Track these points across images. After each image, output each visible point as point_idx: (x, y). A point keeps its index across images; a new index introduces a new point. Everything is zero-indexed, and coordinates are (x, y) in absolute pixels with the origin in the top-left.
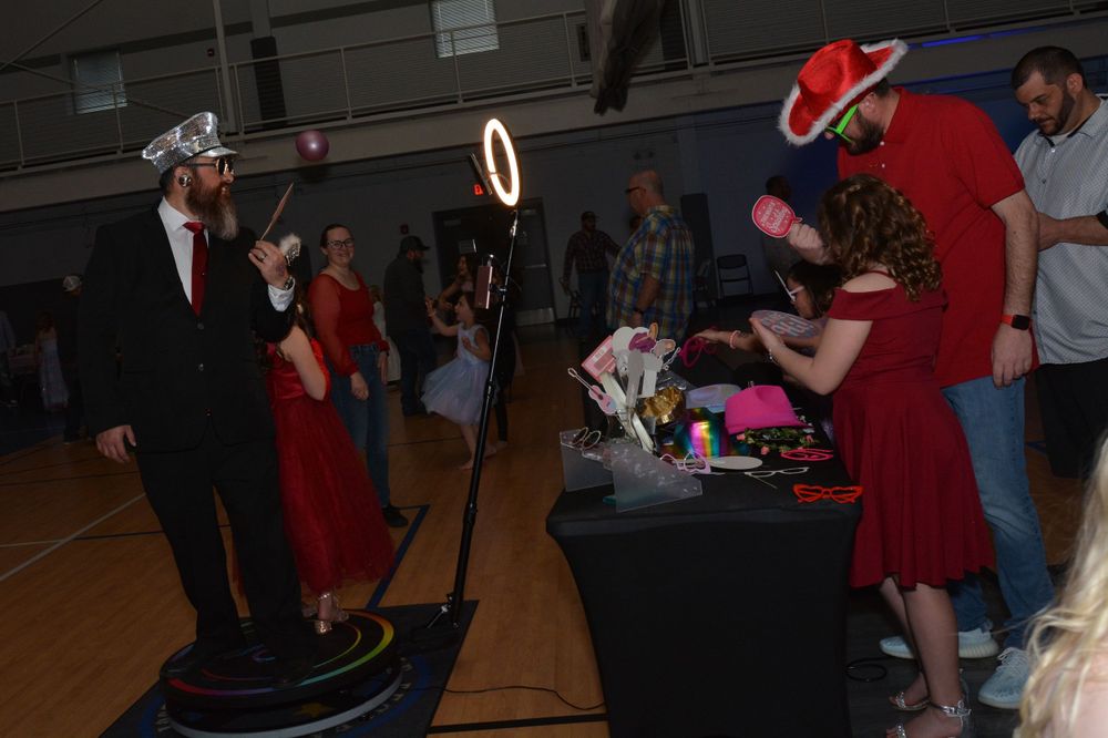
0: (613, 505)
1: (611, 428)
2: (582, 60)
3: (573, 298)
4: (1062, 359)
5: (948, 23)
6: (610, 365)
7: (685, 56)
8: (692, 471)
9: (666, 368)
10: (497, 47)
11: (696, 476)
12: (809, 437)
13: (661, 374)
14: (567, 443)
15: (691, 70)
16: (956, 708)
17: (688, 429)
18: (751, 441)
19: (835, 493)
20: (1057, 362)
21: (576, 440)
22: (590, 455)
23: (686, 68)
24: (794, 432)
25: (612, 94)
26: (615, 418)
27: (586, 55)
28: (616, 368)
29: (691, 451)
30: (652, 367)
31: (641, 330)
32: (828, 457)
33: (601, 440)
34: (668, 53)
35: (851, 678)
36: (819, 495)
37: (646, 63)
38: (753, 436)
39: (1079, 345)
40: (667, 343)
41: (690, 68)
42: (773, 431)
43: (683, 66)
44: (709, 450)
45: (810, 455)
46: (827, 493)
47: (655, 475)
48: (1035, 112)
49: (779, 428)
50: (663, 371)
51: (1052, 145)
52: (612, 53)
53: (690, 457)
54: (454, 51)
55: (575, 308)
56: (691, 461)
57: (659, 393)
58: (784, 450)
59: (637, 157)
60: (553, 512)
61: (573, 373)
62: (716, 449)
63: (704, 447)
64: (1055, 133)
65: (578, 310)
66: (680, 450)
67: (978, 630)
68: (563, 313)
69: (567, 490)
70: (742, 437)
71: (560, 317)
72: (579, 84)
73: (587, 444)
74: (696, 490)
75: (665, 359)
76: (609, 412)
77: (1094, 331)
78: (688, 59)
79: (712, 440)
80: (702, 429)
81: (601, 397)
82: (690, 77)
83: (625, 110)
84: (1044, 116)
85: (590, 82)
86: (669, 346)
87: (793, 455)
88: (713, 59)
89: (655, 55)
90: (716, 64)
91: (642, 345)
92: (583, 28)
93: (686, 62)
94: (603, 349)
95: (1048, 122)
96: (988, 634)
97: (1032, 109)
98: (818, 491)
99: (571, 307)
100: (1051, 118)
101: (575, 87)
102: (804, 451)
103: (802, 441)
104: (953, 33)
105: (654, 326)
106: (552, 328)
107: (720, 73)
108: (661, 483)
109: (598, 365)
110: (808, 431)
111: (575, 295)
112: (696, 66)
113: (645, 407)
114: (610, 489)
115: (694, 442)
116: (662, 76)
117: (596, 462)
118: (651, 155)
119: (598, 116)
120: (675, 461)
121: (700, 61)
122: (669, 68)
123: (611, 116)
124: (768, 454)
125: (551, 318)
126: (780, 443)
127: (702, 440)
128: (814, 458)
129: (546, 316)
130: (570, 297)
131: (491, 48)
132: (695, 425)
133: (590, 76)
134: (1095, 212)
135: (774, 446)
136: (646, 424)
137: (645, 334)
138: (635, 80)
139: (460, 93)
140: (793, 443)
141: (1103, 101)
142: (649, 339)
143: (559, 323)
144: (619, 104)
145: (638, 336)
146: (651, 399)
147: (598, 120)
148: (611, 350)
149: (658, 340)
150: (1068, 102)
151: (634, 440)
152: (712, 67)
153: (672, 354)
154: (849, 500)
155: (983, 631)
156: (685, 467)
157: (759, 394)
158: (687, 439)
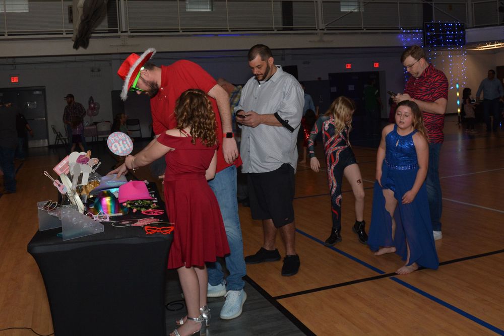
0: (61, 237)
1: (64, 200)
2: (69, 23)
3: (57, 135)
4: (258, 171)
5: (228, 27)
6: (67, 170)
7: (117, 27)
8: (101, 220)
9: (94, 171)
10: (28, 11)
11: (103, 223)
12: (154, 204)
13: (92, 174)
14: (40, 208)
15: (119, 34)
16: (199, 318)
17: (100, 201)
18: (129, 206)
19: (162, 230)
20: (256, 172)
21: (45, 206)
22: (51, 214)
23: (117, 32)
24: (149, 202)
25: (82, 40)
26: (66, 196)
27: (71, 21)
28: (69, 172)
29: (101, 211)
30: (87, 170)
31: (83, 153)
32: (161, 213)
33: (57, 206)
34: (110, 25)
35: (168, 309)
36: (155, 231)
37: (99, 28)
38: (130, 204)
39: (264, 165)
40: (95, 160)
41: (119, 33)
42: (139, 201)
43: (116, 31)
44: (109, 210)
45: (154, 212)
46: (159, 230)
47: (83, 223)
48: (256, 71)
49: (142, 200)
50: (92, 173)
51: (260, 84)
52: (82, 21)
53: (100, 214)
54: (5, 10)
55: (59, 140)
56: (101, 215)
57: (90, 183)
58: (143, 210)
59: (93, 71)
60: (32, 241)
61: (46, 174)
62: (113, 210)
63: (107, 209)
64: (262, 80)
65: (60, 141)
66: (96, 210)
67: (221, 285)
68: (52, 142)
69: (40, 230)
70: (125, 204)
71: (51, 144)
72: (67, 34)
73: (50, 208)
74: (102, 229)
75: (94, 167)
76: (63, 192)
77: (270, 160)
78: (118, 28)
79: (111, 206)
80: (107, 201)
81: (59, 185)
82: (119, 37)
83: (88, 49)
84: (259, 73)
85: (72, 34)
86: (96, 161)
87: (147, 212)
88: (130, 30)
89: (104, 25)
90: (131, 32)
91: (82, 161)
92: (71, 8)
93: (118, 30)
94: (64, 162)
95: (261, 76)
96: (224, 286)
97: (255, 70)
98: (155, 229)
99: (56, 139)
100: (262, 74)
101: (64, 35)
102: (152, 210)
103: (151, 206)
104: (230, 32)
105: (89, 152)
106: (47, 149)
107: (133, 37)
108: (85, 227)
109: (61, 170)
110: (155, 201)
111: (59, 134)
112: (122, 32)
113: (82, 190)
114: (60, 230)
115: (103, 207)
116: (106, 35)
117: (55, 217)
118: (99, 70)
119: (75, 50)
120: (93, 216)
121: (124, 30)
122: (110, 32)
123: (81, 50)
124: (136, 212)
125: (46, 144)
126: (141, 207)
127: (107, 206)
128: (156, 214)
129: (44, 143)
130: (56, 135)
131: (25, 11)
132: (104, 199)
133: (72, 31)
134: (273, 113)
135: (139, 208)
136: (81, 198)
137: (85, 155)
138: (93, 35)
139: (6, 31)
140: (147, 207)
141: (278, 68)
142: (86, 158)
143: (50, 147)
144: (85, 45)
145: (81, 156)
146: (86, 186)
147: (74, 52)
148: (68, 163)
149: (90, 158)
150: (268, 68)
151: (74, 206)
152: (129, 33)
153: (96, 165)
154: (167, 233)
155: (223, 285)
156: (97, 219)
157: (134, 185)
158: (100, 205)
